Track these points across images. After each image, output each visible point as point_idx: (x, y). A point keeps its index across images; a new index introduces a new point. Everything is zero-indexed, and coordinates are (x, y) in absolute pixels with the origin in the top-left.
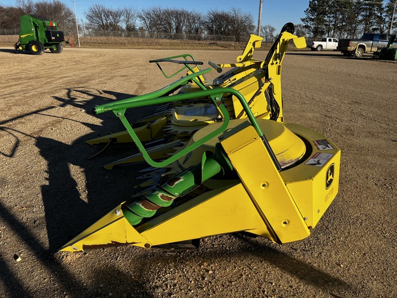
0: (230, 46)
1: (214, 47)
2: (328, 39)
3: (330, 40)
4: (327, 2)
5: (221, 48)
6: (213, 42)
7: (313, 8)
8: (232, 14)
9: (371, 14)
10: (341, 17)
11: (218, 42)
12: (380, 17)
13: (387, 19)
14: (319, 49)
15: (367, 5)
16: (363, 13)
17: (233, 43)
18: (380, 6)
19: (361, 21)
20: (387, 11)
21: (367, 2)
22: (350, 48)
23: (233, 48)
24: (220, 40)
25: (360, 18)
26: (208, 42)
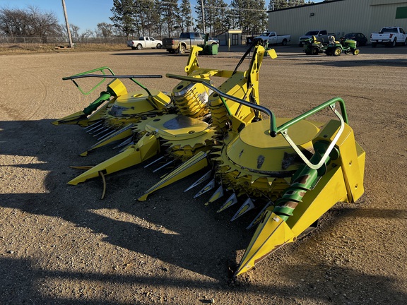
0: (38, 48)
1: (17, 51)
2: (145, 38)
3: (147, 39)
4: (131, 2)
5: (27, 51)
6: (14, 44)
7: (119, 8)
8: (29, 12)
9: (170, 14)
10: (145, 16)
11: (21, 45)
12: (178, 17)
13: (184, 18)
14: (139, 47)
15: (166, 5)
16: (163, 13)
17: (40, 45)
18: (176, 6)
19: (164, 20)
20: (183, 11)
21: (165, 3)
22: (175, 46)
23: (42, 51)
24: (22, 42)
25: (162, 17)
26: (7, 45)
